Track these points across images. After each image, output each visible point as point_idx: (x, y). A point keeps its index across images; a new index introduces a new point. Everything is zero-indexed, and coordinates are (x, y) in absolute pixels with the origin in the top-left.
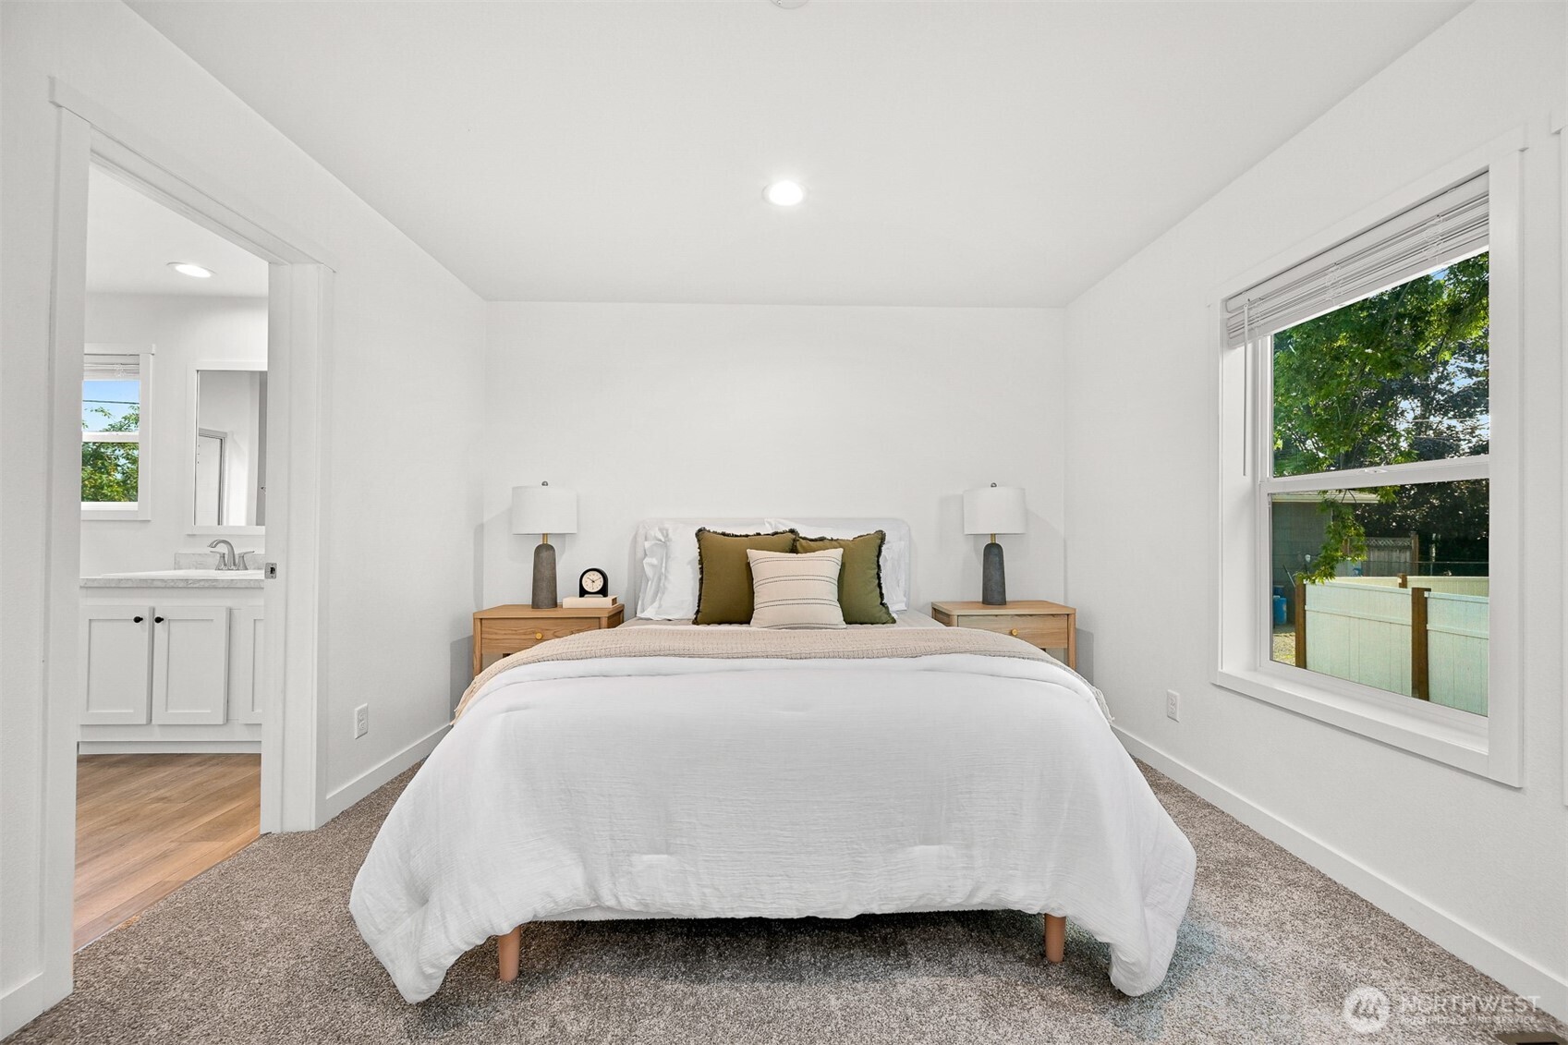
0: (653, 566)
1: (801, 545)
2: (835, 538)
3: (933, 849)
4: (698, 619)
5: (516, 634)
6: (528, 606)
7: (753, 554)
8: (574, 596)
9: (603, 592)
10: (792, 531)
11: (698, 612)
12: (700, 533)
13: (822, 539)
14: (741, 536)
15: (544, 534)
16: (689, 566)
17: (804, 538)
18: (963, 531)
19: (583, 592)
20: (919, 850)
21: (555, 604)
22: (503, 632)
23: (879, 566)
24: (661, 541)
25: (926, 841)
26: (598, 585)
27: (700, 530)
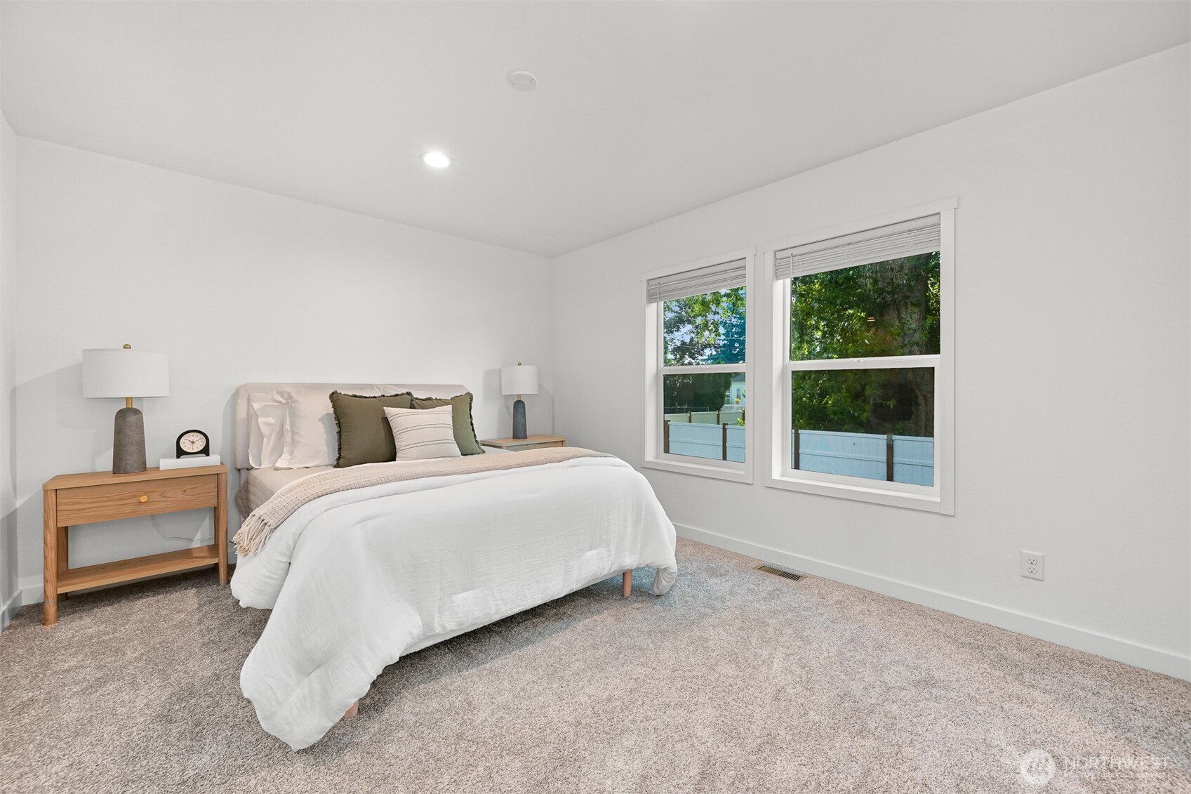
0: (268, 424)
1: (417, 403)
2: (438, 398)
3: (594, 552)
4: (340, 464)
5: (110, 501)
6: (110, 471)
7: (390, 411)
8: (171, 457)
9: (206, 451)
10: (409, 394)
11: (339, 458)
12: (334, 397)
13: (430, 399)
14: (370, 397)
15: (126, 398)
16: (320, 423)
17: (417, 399)
18: (501, 393)
19: (180, 453)
20: (589, 554)
21: (143, 468)
22: (91, 500)
23: (471, 416)
24: (281, 402)
25: (591, 549)
26: (200, 445)
27: (333, 393)
